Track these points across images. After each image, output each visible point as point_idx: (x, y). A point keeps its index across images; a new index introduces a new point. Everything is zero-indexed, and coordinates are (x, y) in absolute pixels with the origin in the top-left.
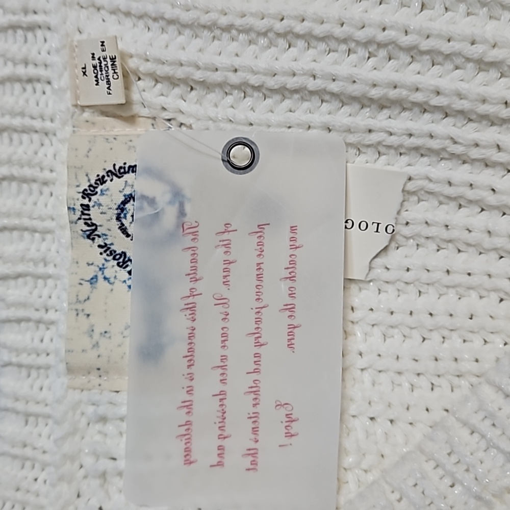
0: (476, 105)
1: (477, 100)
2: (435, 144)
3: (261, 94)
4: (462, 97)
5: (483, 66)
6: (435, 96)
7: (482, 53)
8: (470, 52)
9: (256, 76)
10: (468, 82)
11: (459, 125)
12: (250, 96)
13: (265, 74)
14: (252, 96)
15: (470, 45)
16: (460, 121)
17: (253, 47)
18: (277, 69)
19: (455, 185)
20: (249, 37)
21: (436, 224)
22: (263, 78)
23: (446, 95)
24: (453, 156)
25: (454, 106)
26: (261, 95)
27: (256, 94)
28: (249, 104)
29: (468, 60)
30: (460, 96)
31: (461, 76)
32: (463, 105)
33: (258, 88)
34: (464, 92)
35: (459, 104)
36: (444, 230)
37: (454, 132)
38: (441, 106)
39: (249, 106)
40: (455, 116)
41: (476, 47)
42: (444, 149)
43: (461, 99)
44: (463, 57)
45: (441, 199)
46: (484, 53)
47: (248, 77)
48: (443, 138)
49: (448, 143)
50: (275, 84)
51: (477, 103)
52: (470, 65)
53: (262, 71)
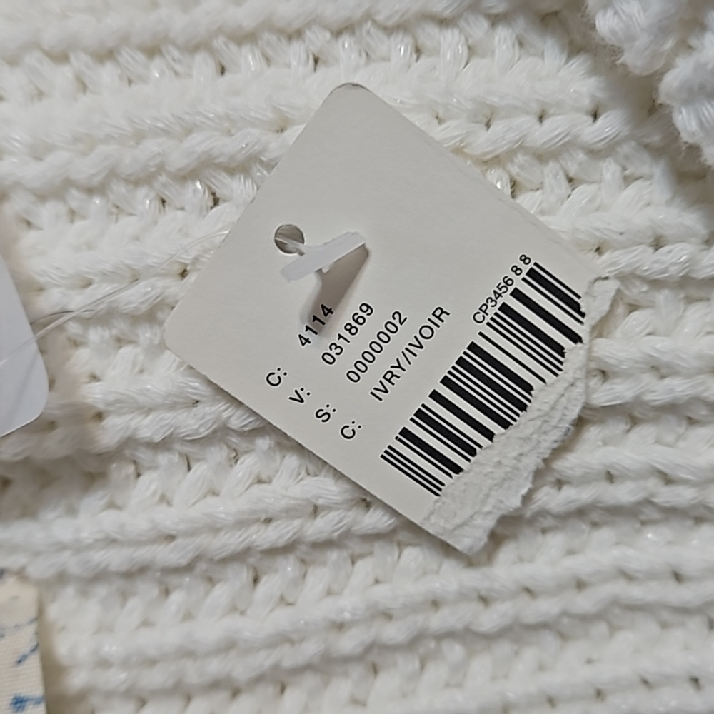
0: (702, 383)
1: (700, 371)
2: (624, 493)
3: (177, 456)
4: (664, 371)
5: (694, 292)
6: (600, 383)
7: (686, 261)
8: (657, 267)
9: (150, 417)
10: (667, 334)
11: (670, 438)
12: (149, 468)
13: (173, 407)
14: (154, 467)
15: (651, 250)
16: (671, 428)
17: (127, 351)
18: (196, 388)
19: (690, 579)
20: (114, 332)
21: (668, 680)
22: (169, 417)
23: (626, 375)
24: (672, 513)
25: (648, 397)
26: (176, 458)
27: (163, 459)
28: (153, 487)
29: (656, 284)
30: (659, 369)
31: (647, 326)
32: (672, 391)
33: (163, 445)
34: (665, 358)
35: (660, 391)
36: (689, 690)
37: (662, 456)
38: (620, 405)
39: (155, 493)
40: (654, 420)
41: (670, 252)
42: (648, 502)
43: (663, 377)
44: (644, 280)
45: (666, 615)
46: (692, 261)
47: (133, 424)
48: (639, 476)
49: (653, 484)
50: (201, 425)
51: (702, 377)
52: (662, 296)
53: (159, 400)
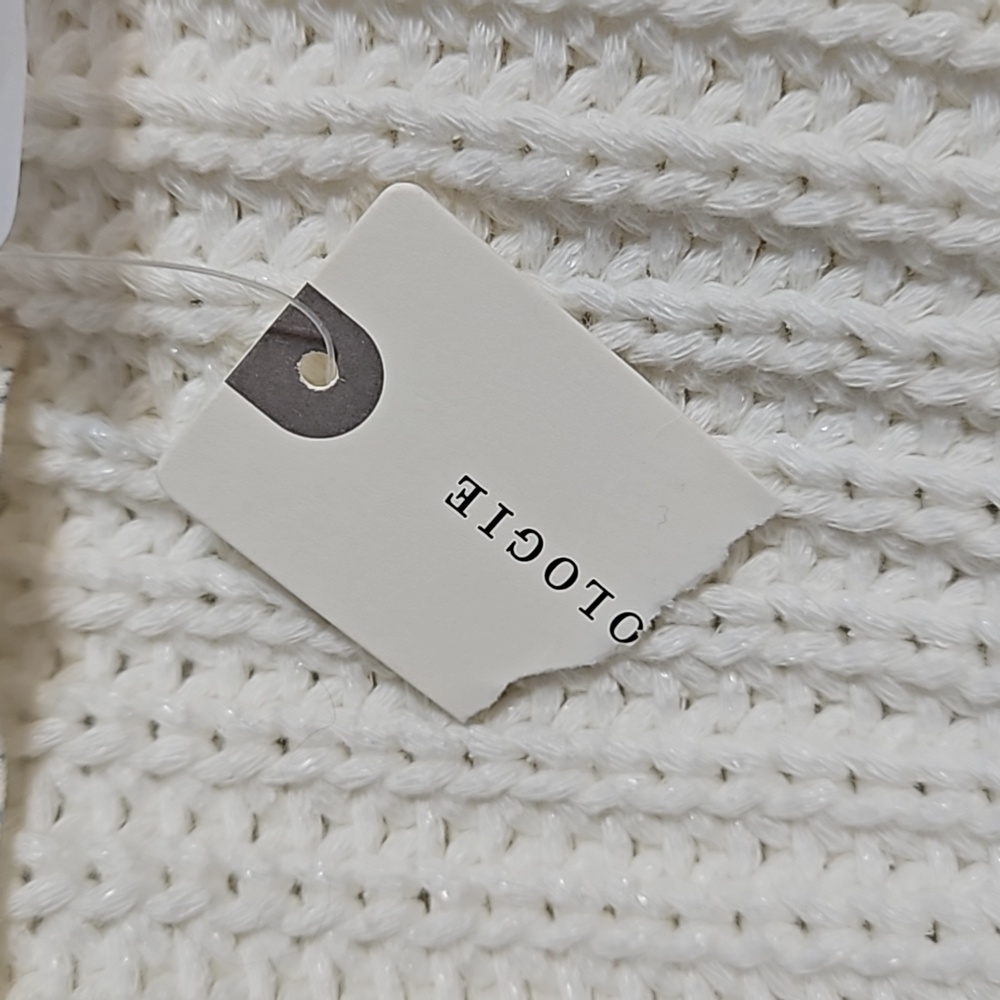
0: (932, 220)
1: (934, 204)
2: (797, 358)
3: (226, 200)
4: (885, 193)
5: (950, 90)
6: (794, 194)
7: (945, 39)
8: (906, 38)
9: (202, 138)
10: (903, 143)
11: (877, 292)
12: (189, 210)
13: (231, 130)
14: (195, 210)
15: (905, 14)
16: (880, 279)
17: (190, 44)
18: (267, 110)
19: (867, 495)
20: (178, 12)
21: (810, 621)
22: (225, 144)
23: (831, 189)
24: (859, 397)
25: (857, 225)
26: (224, 203)
27: (207, 201)
28: (188, 234)
29: (902, 66)
30: (878, 190)
31: (879, 125)
32: (888, 221)
33: (210, 179)
34: (891, 175)
35: (874, 220)
36: (834, 640)
37: (860, 315)
38: (816, 228)
39: (188, 242)
40: (861, 264)
41: (929, 20)
42: (828, 375)
43: (881, 201)
44: (885, 55)
45: (824, 538)
46: (956, 38)
47: (175, 142)
48: (824, 337)
49: (839, 351)
50: (265, 164)
51: (933, 212)
52: (908, 87)
53: (219, 118)
